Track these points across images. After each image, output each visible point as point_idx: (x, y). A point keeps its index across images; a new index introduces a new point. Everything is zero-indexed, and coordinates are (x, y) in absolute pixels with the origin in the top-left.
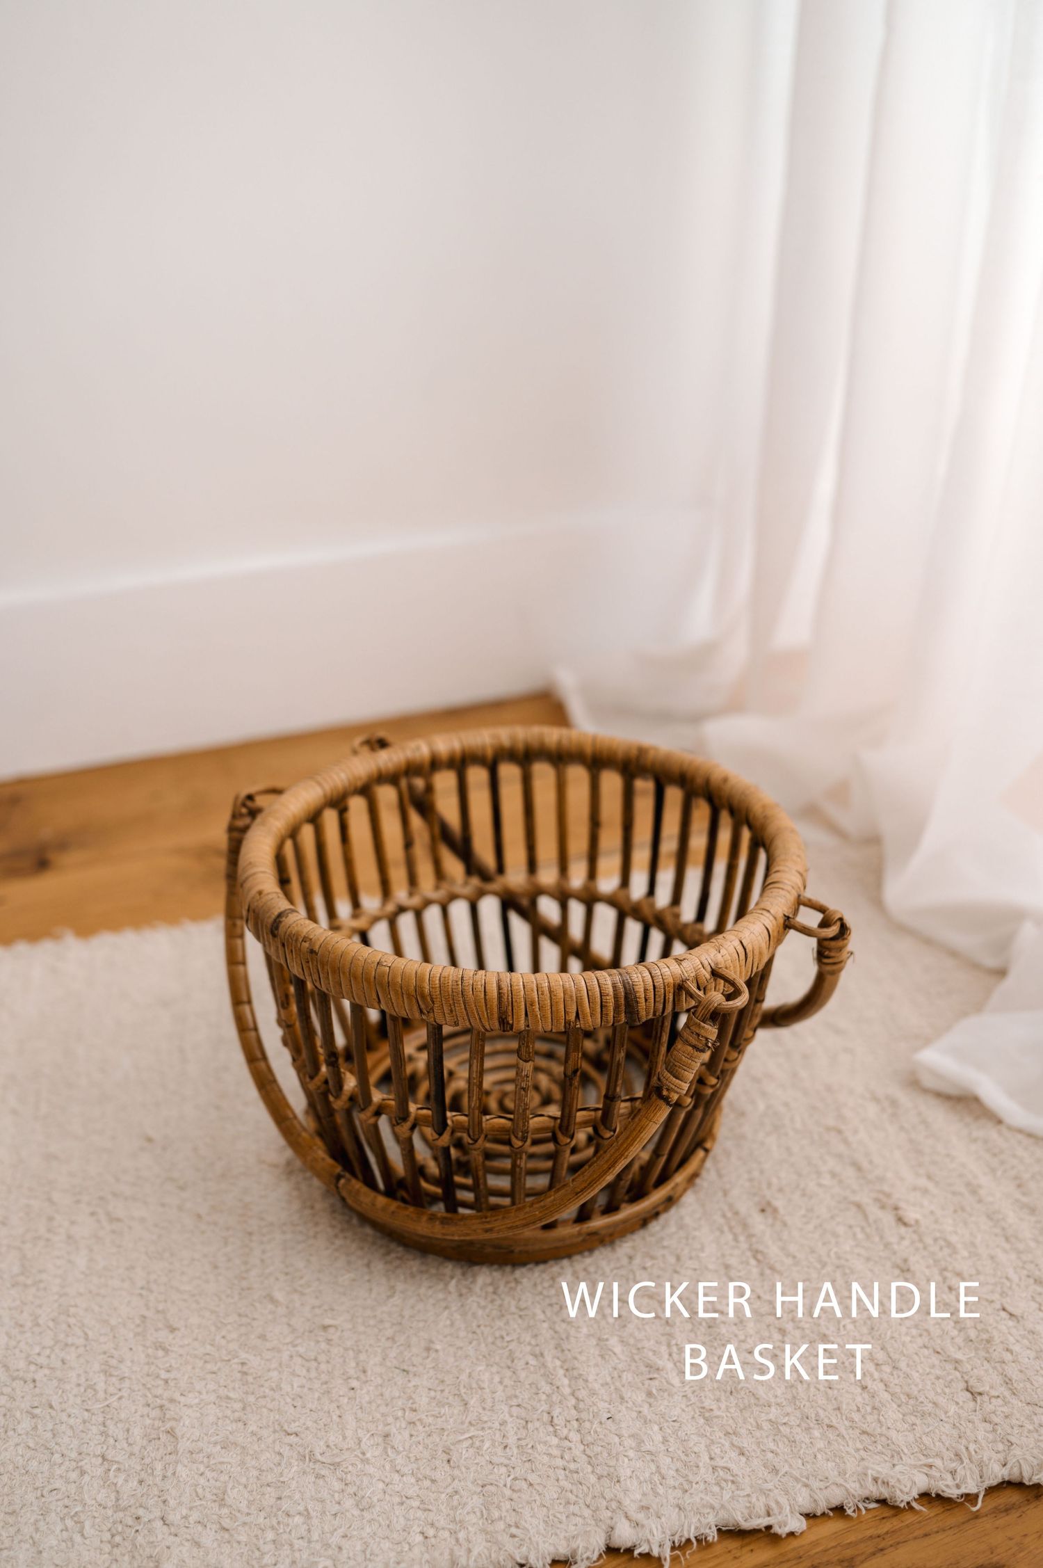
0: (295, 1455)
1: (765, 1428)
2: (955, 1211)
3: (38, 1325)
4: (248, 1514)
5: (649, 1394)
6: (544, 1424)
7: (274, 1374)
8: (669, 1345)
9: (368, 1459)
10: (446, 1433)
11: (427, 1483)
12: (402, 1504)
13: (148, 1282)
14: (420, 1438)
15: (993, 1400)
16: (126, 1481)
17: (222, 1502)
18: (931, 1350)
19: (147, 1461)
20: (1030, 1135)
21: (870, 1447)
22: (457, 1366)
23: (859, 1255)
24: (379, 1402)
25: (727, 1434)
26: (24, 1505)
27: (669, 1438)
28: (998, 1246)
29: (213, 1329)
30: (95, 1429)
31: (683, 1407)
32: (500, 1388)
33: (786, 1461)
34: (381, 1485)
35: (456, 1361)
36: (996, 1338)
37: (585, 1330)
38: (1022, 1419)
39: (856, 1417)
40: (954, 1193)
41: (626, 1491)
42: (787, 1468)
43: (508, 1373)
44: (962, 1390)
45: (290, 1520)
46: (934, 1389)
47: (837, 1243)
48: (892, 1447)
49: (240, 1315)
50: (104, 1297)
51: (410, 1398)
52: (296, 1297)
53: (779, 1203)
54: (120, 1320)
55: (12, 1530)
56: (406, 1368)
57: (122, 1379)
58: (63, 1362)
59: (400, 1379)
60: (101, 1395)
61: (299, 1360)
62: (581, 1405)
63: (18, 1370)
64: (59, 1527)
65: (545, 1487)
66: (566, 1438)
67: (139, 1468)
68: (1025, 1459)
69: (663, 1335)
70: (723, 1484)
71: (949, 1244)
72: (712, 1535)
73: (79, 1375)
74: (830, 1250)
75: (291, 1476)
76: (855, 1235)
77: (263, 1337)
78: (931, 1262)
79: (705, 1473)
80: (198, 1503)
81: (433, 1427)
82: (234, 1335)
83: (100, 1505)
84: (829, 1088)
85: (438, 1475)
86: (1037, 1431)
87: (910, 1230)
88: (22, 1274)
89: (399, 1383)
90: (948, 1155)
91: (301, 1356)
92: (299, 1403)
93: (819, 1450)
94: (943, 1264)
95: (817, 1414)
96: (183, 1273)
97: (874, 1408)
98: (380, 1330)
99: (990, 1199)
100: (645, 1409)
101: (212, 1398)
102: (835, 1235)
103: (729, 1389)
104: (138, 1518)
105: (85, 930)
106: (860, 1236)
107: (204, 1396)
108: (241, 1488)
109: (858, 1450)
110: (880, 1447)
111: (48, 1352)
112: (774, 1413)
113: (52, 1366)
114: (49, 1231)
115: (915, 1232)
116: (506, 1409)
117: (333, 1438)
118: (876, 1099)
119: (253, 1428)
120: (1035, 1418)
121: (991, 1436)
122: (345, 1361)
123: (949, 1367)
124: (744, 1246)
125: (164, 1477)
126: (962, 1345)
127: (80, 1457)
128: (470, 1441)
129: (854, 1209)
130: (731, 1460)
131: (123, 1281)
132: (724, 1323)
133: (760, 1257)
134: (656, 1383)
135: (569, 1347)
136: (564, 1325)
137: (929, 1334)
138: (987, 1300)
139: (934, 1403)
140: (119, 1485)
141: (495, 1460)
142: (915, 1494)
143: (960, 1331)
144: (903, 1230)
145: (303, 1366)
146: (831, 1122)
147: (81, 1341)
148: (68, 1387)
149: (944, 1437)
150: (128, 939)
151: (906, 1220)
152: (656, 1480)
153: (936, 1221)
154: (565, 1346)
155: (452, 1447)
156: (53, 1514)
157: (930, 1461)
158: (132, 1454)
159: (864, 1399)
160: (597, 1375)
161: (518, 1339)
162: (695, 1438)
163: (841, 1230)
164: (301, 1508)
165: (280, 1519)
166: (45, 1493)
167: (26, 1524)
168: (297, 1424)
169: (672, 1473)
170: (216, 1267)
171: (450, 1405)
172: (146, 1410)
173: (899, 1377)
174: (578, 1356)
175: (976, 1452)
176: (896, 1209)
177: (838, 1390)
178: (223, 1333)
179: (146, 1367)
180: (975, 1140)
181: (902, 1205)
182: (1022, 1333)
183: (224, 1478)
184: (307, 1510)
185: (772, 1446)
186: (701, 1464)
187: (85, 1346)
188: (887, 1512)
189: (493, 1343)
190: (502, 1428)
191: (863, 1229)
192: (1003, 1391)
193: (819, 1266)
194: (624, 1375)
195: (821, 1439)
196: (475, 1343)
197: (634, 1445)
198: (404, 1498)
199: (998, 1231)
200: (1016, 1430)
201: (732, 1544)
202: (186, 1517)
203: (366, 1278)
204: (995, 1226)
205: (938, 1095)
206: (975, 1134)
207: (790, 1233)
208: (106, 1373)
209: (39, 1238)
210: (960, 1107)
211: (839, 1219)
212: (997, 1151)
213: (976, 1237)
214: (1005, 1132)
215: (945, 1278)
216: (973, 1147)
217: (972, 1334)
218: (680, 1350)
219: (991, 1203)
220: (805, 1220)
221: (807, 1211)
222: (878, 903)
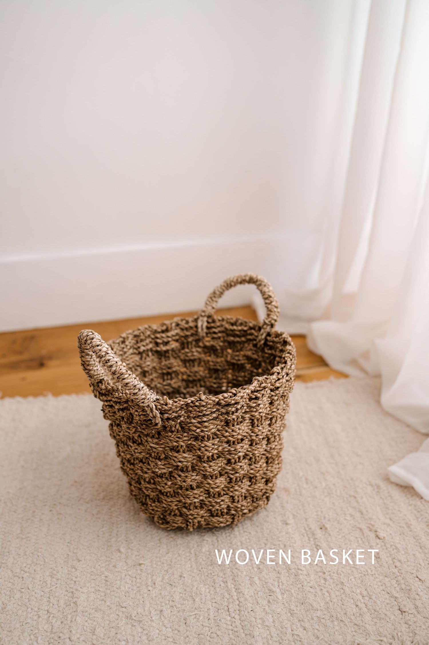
0: (124, 616)
1: (315, 619)
2: (400, 534)
3: (26, 555)
4: (104, 639)
5: (269, 602)
6: (225, 611)
7: (118, 582)
8: (278, 582)
9: (153, 620)
10: (185, 612)
11: (176, 632)
12: (166, 639)
13: (71, 541)
14: (175, 613)
15: (410, 615)
16: (56, 622)
17: (93, 633)
18: (386, 592)
19: (65, 614)
21: (357, 631)
22: (192, 584)
24: (159, 597)
25: (299, 621)
26: (15, 628)
27: (275, 621)
28: (417, 550)
29: (95, 562)
30: (45, 599)
31: (282, 608)
32: (209, 594)
33: (323, 634)
34: (158, 631)
35: (192, 582)
36: (413, 589)
37: (245, 573)
38: (421, 624)
39: (353, 617)
40: (400, 527)
41: (256, 641)
42: (322, 637)
43: (212, 589)
44: (397, 610)
45: (120, 643)
46: (386, 608)
47: (350, 544)
48: (367, 631)
49: (106, 557)
50: (53, 545)
51: (172, 596)
52: (129, 551)
53: (327, 526)
54: (59, 555)
55: (10, 638)
56: (171, 583)
57: (58, 579)
58: (35, 571)
59: (168, 588)
60: (49, 585)
61: (128, 577)
62: (241, 604)
63: (17, 573)
64: (28, 638)
65: (224, 637)
66: (234, 617)
67: (61, 616)
68: (421, 641)
69: (276, 577)
70: (296, 642)
71: (397, 548)
73: (41, 577)
75: (122, 624)
76: (358, 541)
77: (115, 566)
78: (389, 555)
79: (289, 636)
80: (84, 633)
81: (180, 609)
82: (104, 565)
83: (45, 631)
84: (352, 479)
85: (181, 629)
86: (427, 629)
87: (381, 541)
88: (21, 533)
89: (168, 589)
90: (399, 511)
91: (129, 575)
92: (127, 595)
93: (337, 630)
94: (393, 556)
95: (337, 615)
96: (85, 538)
97: (360, 614)
98: (162, 567)
99: (415, 530)
100: (267, 608)
101: (93, 590)
102: (351, 541)
103: (301, 602)
104: (60, 637)
105: (56, 394)
106: (360, 542)
107: (90, 589)
108: (102, 628)
109: (352, 632)
110: (361, 631)
111: (29, 566)
112: (319, 613)
113: (30, 572)
114: (33, 516)
115: (383, 542)
116: (210, 603)
117: (140, 610)
118: (371, 485)
119: (108, 603)
120: (426, 624)
121: (407, 630)
122: (147, 579)
123: (393, 599)
124: (313, 543)
125: (71, 621)
126: (399, 591)
127: (39, 611)
128: (195, 616)
129: (358, 530)
130: (300, 631)
131: (61, 539)
132: (302, 574)
133: (318, 548)
134: (272, 597)
135: (238, 580)
136: (236, 570)
137: (385, 585)
138: (410, 573)
139: (385, 614)
140: (53, 623)
141: (204, 624)
143: (398, 585)
144: (378, 541)
145: (130, 580)
146: (352, 494)
147: (43, 563)
148: (36, 581)
149: (388, 629)
150: (73, 398)
151: (380, 537)
152: (269, 637)
153: (392, 538)
154: (236, 579)
155: (187, 618)
156: (26, 633)
157: (381, 638)
158: (59, 611)
159: (356, 610)
160: (248, 592)
161: (218, 574)
162: (286, 622)
163: (352, 539)
164: (125, 638)
165: (116, 642)
166: (24, 624)
167: (15, 636)
168: (126, 603)
169: (276, 635)
170: (98, 536)
171: (188, 600)
172: (66, 593)
173: (371, 602)
174: (241, 583)
175: (401, 636)
176: (376, 532)
177: (346, 606)
178: (99, 564)
179: (68, 575)
180: (411, 505)
181: (379, 530)
182: (424, 587)
183: (95, 623)
184: (127, 639)
185: (317, 627)
186: (287, 633)
187: (44, 565)
189: (207, 576)
190: (208, 611)
191: (361, 539)
192: (414, 611)
194: (259, 593)
195: (338, 626)
196: (200, 575)
197: (261, 622)
198: (166, 638)
199: (417, 544)
200: (418, 628)
202: (79, 638)
203: (158, 545)
204: (416, 542)
205: (397, 485)
206: (411, 502)
207: (331, 538)
208: (52, 577)
209: (29, 519)
210: (406, 490)
211: (352, 534)
212: (419, 510)
213: (408, 546)
214: (423, 502)
215: (394, 562)
216: (410, 508)
217: (403, 586)
218: (283, 584)
219: (415, 532)
220: (338, 533)
221: (339, 530)
222: (378, 402)
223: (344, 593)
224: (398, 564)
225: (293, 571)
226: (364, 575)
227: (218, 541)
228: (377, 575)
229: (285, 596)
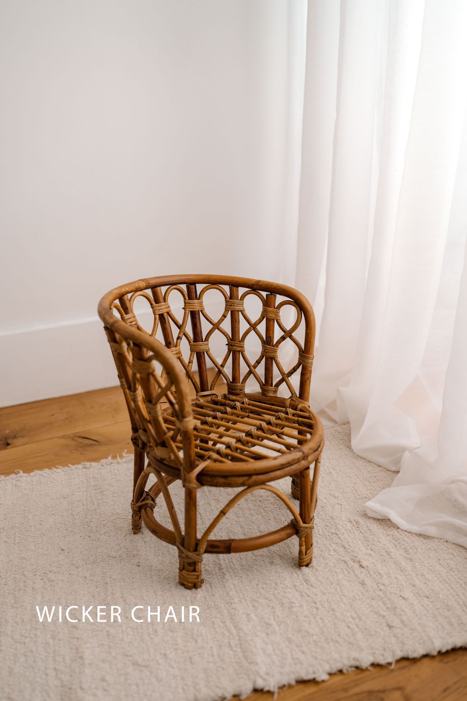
0: (131, 664)
1: (312, 643)
2: (382, 562)
6: (227, 647)
7: (121, 635)
8: (274, 616)
9: (159, 663)
10: (189, 652)
11: (183, 670)
13: (67, 604)
14: (179, 655)
15: (397, 629)
16: (65, 676)
18: (374, 612)
19: (72, 668)
20: (410, 533)
21: (352, 648)
23: (345, 579)
24: (162, 642)
25: (298, 646)
26: (25, 688)
27: (275, 649)
28: (398, 574)
30: (50, 659)
31: (280, 637)
32: (210, 635)
33: (320, 654)
34: (165, 672)
36: (398, 607)
37: (241, 611)
38: (408, 635)
39: (346, 638)
40: (381, 555)
41: (260, 668)
42: (320, 657)
44: (386, 626)
45: (131, 687)
46: (375, 626)
47: (337, 576)
48: (360, 647)
51: (175, 640)
52: (127, 606)
57: (60, 640)
58: (35, 635)
60: (52, 646)
62: (241, 639)
63: (17, 639)
64: (40, 695)
65: (229, 669)
66: (236, 651)
67: (69, 671)
68: (409, 649)
70: (297, 664)
71: (380, 574)
72: (293, 682)
73: (42, 640)
74: (334, 578)
75: (130, 671)
76: (344, 572)
78: (373, 580)
79: (289, 660)
81: (184, 650)
83: (55, 686)
84: (332, 518)
85: (187, 667)
87: (365, 569)
88: (15, 603)
90: (378, 541)
92: (131, 645)
93: (333, 650)
94: (378, 581)
95: (331, 638)
96: (81, 600)
97: (353, 634)
99: (395, 556)
100: (266, 639)
101: (97, 645)
102: (336, 572)
103: (297, 630)
105: (28, 470)
106: (346, 572)
107: (93, 644)
109: (347, 649)
110: (355, 648)
112: (315, 638)
113: (31, 637)
114: (25, 586)
115: (366, 570)
116: (212, 642)
117: (145, 656)
118: (351, 522)
119: (113, 654)
121: (397, 642)
123: (381, 618)
124: (301, 578)
125: (80, 673)
126: (385, 610)
127: (46, 670)
129: (343, 563)
130: (299, 655)
133: (307, 582)
134: (270, 629)
135: (235, 618)
137: (373, 607)
138: (394, 593)
139: (375, 631)
140: (62, 678)
141: (209, 660)
142: (369, 663)
143: (385, 605)
144: (362, 569)
146: (334, 531)
148: (38, 644)
149: (379, 643)
151: (363, 566)
152: (271, 664)
153: (375, 566)
155: (192, 657)
157: (374, 651)
158: (66, 667)
159: (349, 631)
160: (247, 627)
161: (215, 616)
162: (285, 649)
163: (338, 571)
164: (135, 682)
167: (26, 695)
168: (131, 652)
169: (277, 661)
170: (94, 597)
171: (190, 642)
172: (70, 650)
173: (362, 622)
174: (239, 621)
175: (391, 647)
176: (359, 562)
177: (339, 628)
180: (388, 536)
181: (361, 560)
182: (408, 604)
184: (137, 683)
185: (315, 650)
186: (288, 658)
188: (358, 671)
190: (211, 649)
191: (347, 570)
192: (401, 625)
193: (330, 584)
194: (257, 627)
195: (333, 646)
197: (262, 651)
198: (175, 676)
199: (398, 568)
200: (406, 639)
201: (301, 686)
202: (89, 686)
203: (155, 597)
204: (397, 566)
205: (374, 519)
206: (389, 533)
207: (319, 573)
208: (53, 638)
209: (21, 589)
210: (383, 523)
211: (337, 567)
212: (397, 539)
213: (390, 571)
214: (400, 532)
215: (378, 586)
216: (388, 538)
217: (389, 606)
218: (278, 617)
219: (395, 558)
220: (324, 568)
221: (325, 564)
222: (349, 447)
223: (336, 617)
224: (382, 587)
225: (287, 605)
226: (353, 600)
227: (211, 587)
228: (364, 600)
229: (282, 627)
